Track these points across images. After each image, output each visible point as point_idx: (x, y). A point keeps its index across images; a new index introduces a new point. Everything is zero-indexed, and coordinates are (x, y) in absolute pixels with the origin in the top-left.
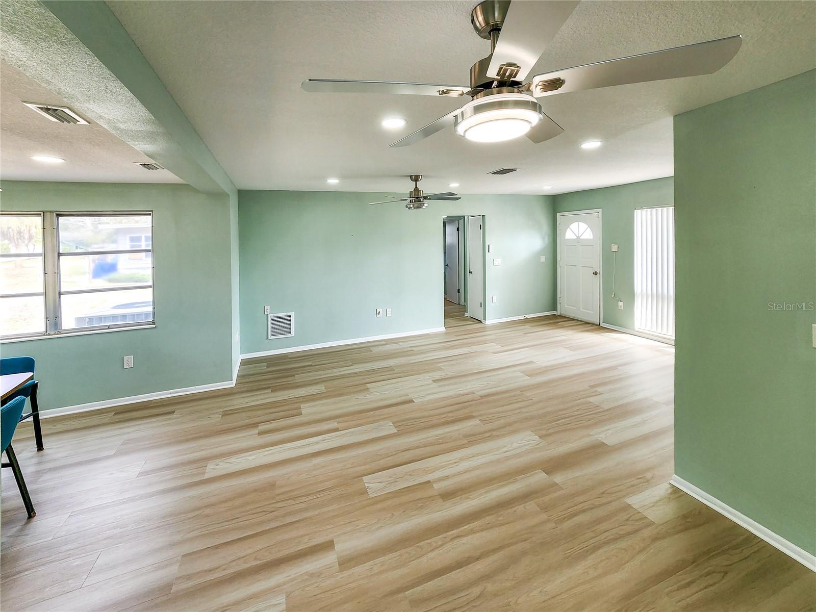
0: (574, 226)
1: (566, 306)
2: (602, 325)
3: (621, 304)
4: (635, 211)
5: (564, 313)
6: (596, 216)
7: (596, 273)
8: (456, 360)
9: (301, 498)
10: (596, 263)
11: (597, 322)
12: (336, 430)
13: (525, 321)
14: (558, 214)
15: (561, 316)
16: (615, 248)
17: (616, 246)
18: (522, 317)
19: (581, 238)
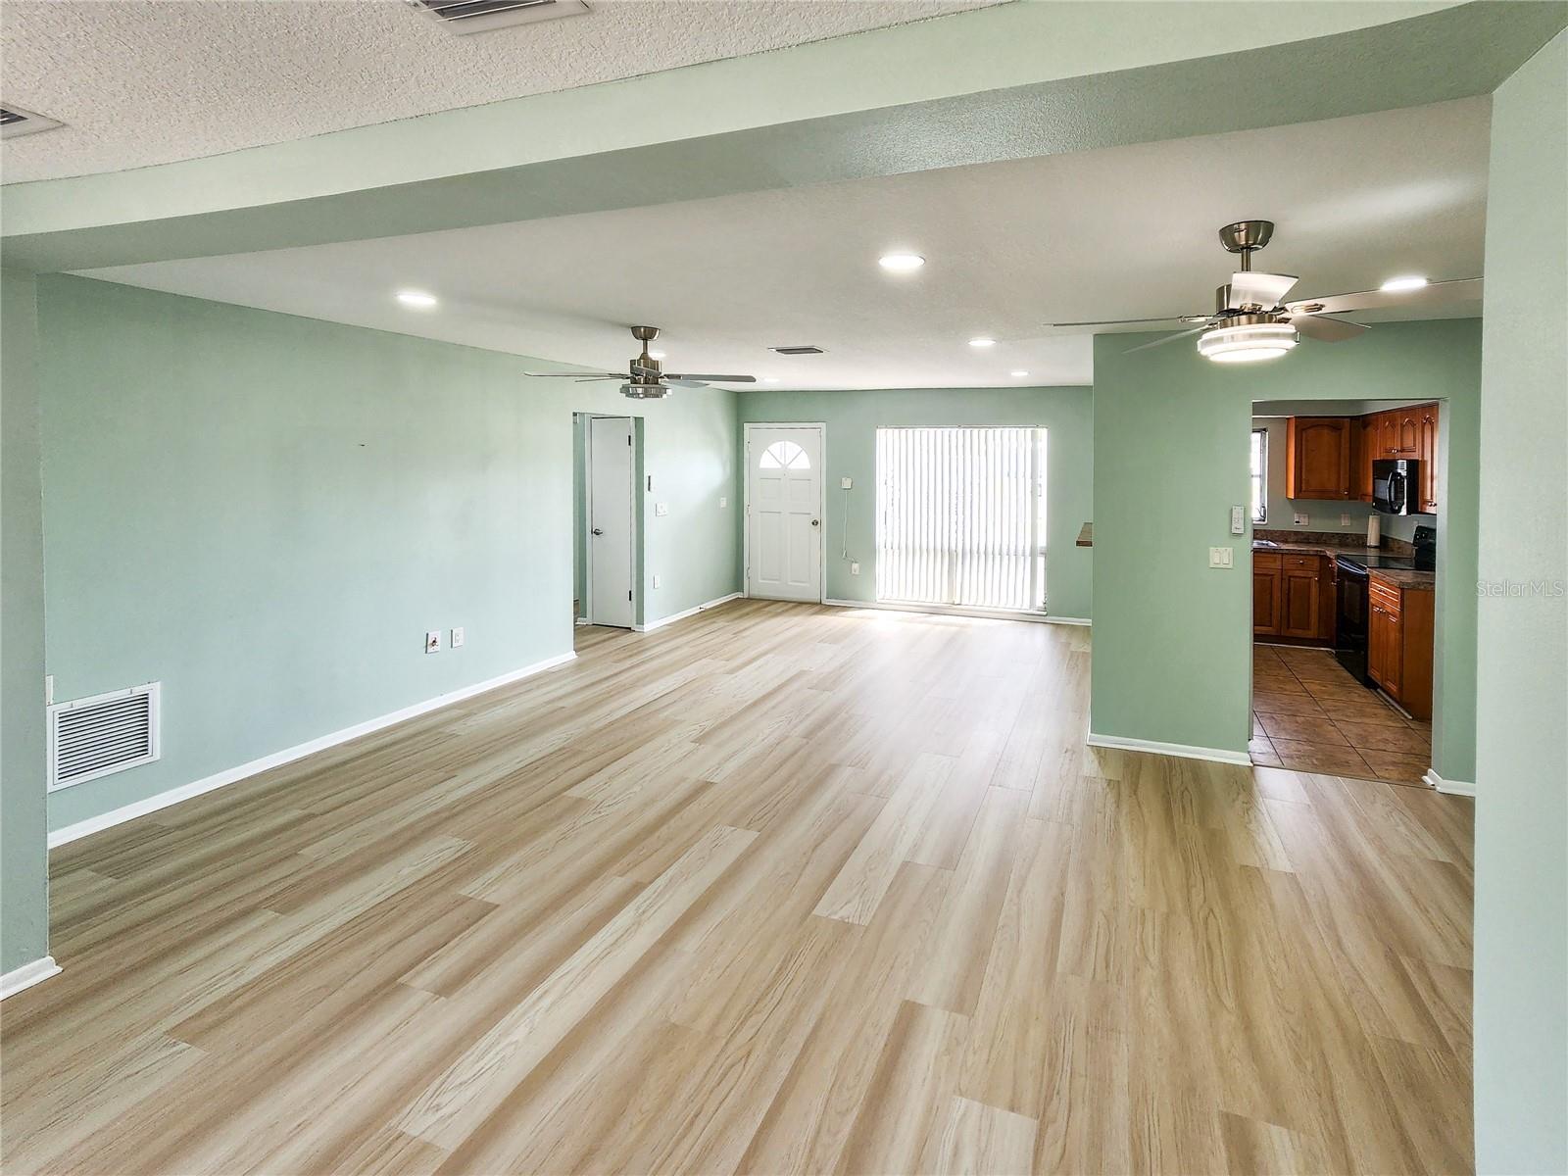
0: (775, 448)
1: (761, 581)
2: (825, 601)
3: (855, 566)
4: (878, 430)
5: (756, 592)
6: (816, 434)
7: (815, 523)
8: (681, 699)
9: (765, 1002)
10: (816, 505)
11: (816, 599)
12: (637, 889)
13: (705, 616)
14: (746, 426)
15: (751, 600)
16: (847, 484)
17: (849, 481)
18: (696, 610)
19: (789, 467)
